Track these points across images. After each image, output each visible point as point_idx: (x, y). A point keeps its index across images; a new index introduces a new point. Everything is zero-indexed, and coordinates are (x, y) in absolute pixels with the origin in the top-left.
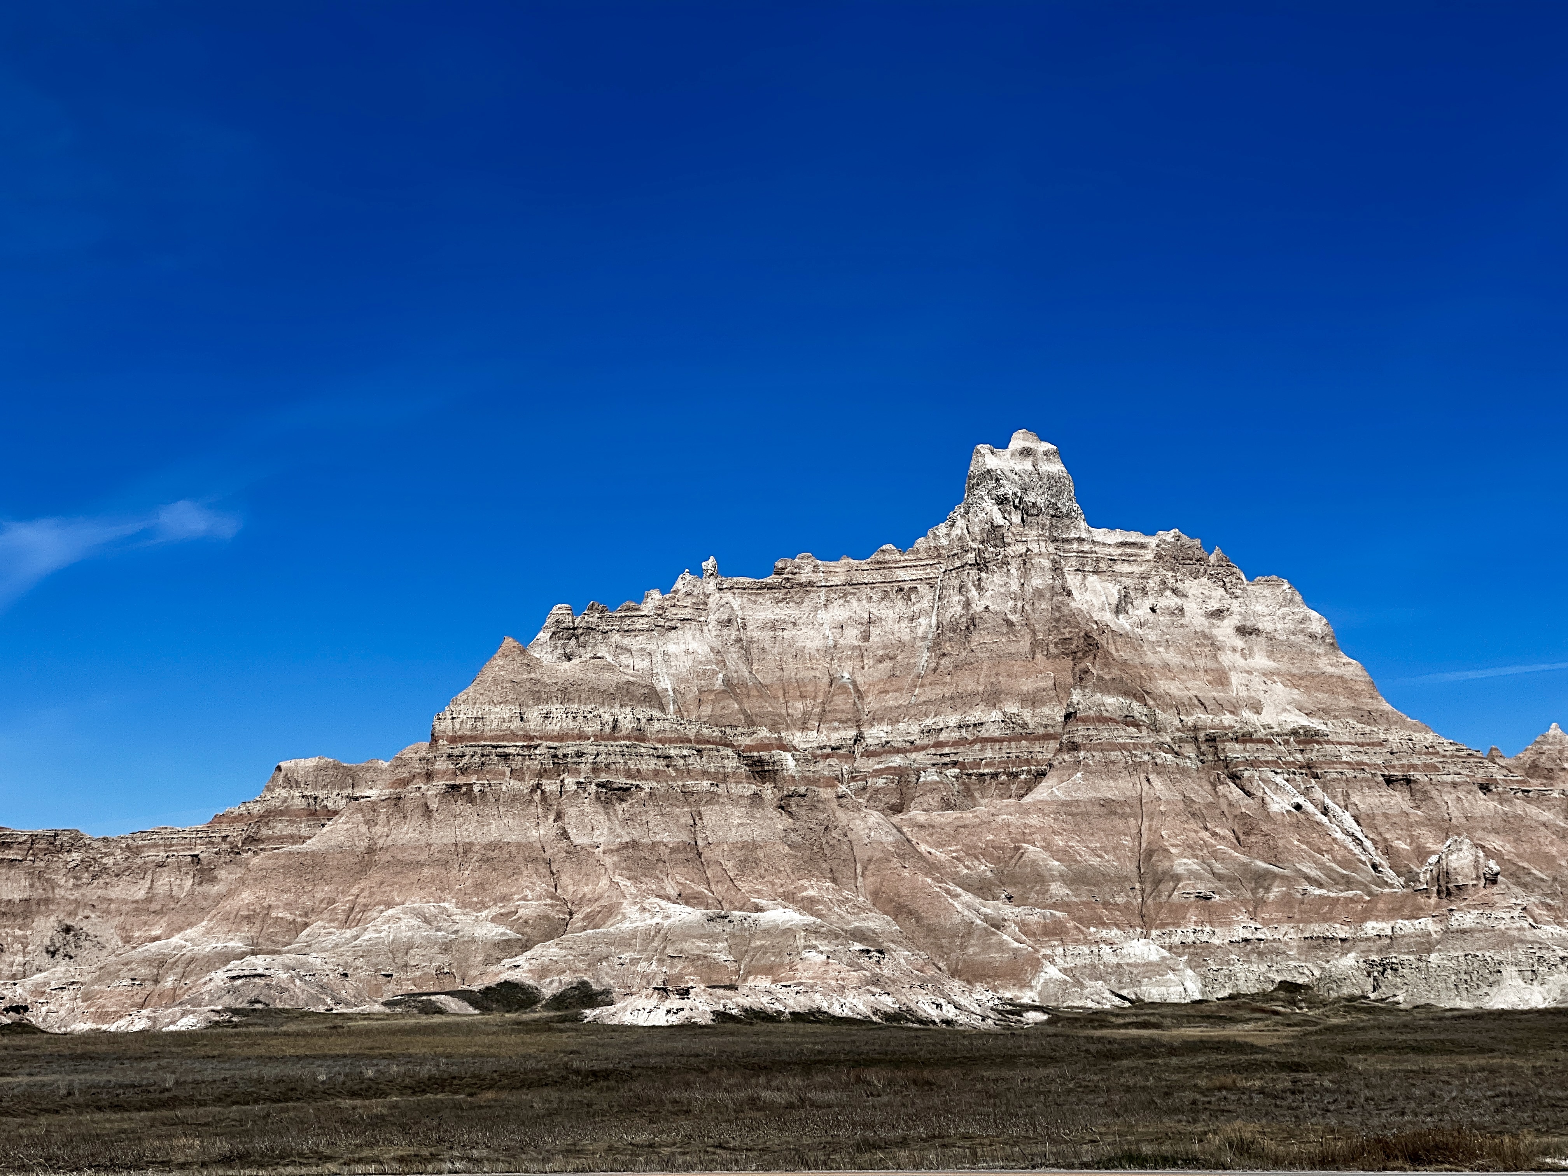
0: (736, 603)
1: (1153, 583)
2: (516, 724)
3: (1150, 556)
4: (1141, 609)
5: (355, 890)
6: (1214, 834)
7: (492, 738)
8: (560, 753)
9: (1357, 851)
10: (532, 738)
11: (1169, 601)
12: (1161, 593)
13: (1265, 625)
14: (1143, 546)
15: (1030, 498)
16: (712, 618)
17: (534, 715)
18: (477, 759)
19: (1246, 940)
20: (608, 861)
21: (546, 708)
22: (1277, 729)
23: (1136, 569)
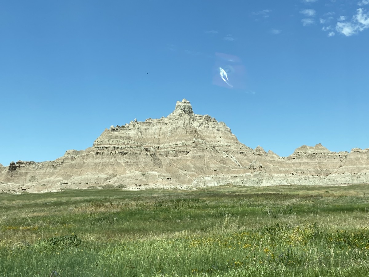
0: (140, 126)
1: (204, 123)
2: (108, 142)
3: (204, 118)
4: (202, 127)
5: (81, 170)
6: (216, 161)
7: (104, 145)
8: (115, 147)
9: (236, 163)
10: (110, 145)
11: (207, 125)
12: (205, 124)
13: (221, 129)
14: (202, 117)
15: (185, 109)
16: (136, 128)
17: (111, 141)
18: (101, 148)
19: (222, 177)
20: (123, 164)
21: (113, 140)
22: (223, 145)
23: (202, 121)
